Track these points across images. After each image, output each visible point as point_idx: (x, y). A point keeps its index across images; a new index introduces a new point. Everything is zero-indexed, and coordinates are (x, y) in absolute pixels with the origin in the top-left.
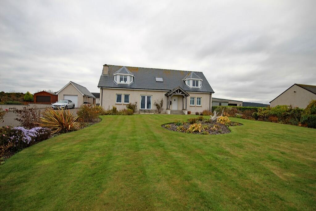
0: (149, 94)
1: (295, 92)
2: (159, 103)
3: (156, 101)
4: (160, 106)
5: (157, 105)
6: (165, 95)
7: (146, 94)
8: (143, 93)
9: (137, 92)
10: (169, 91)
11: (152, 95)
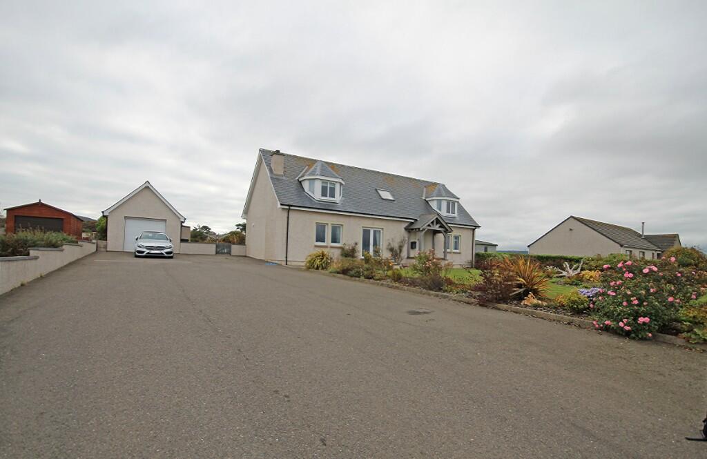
0: (378, 225)
1: (571, 230)
2: (396, 246)
3: (390, 241)
4: (398, 252)
5: (392, 250)
6: (406, 229)
7: (371, 225)
8: (368, 224)
9: (357, 220)
10: (413, 221)
11: (382, 229)
